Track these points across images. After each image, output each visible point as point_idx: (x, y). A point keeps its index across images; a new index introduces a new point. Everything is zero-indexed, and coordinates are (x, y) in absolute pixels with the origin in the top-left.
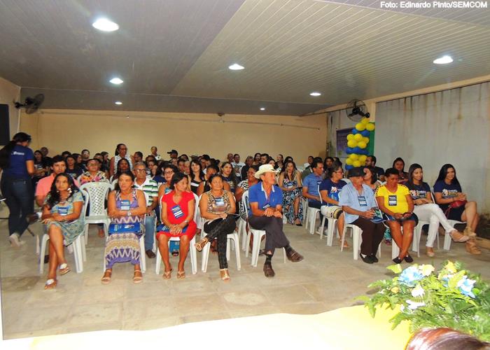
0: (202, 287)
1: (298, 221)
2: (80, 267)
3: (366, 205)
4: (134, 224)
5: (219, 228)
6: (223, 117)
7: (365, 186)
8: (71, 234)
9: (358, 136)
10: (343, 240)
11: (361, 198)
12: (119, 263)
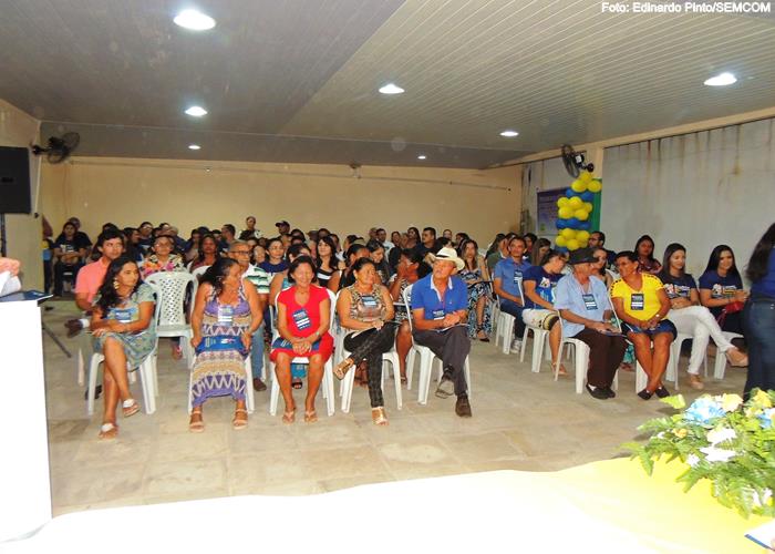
0: (345, 435)
1: (482, 334)
2: (151, 405)
3: (596, 308)
4: (235, 338)
5: (371, 343)
6: (358, 169)
7: (592, 278)
8: (138, 353)
9: (575, 200)
10: (558, 363)
11: (587, 297)
12: (215, 399)
